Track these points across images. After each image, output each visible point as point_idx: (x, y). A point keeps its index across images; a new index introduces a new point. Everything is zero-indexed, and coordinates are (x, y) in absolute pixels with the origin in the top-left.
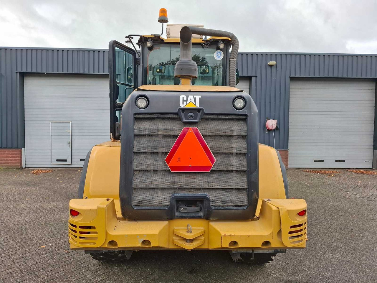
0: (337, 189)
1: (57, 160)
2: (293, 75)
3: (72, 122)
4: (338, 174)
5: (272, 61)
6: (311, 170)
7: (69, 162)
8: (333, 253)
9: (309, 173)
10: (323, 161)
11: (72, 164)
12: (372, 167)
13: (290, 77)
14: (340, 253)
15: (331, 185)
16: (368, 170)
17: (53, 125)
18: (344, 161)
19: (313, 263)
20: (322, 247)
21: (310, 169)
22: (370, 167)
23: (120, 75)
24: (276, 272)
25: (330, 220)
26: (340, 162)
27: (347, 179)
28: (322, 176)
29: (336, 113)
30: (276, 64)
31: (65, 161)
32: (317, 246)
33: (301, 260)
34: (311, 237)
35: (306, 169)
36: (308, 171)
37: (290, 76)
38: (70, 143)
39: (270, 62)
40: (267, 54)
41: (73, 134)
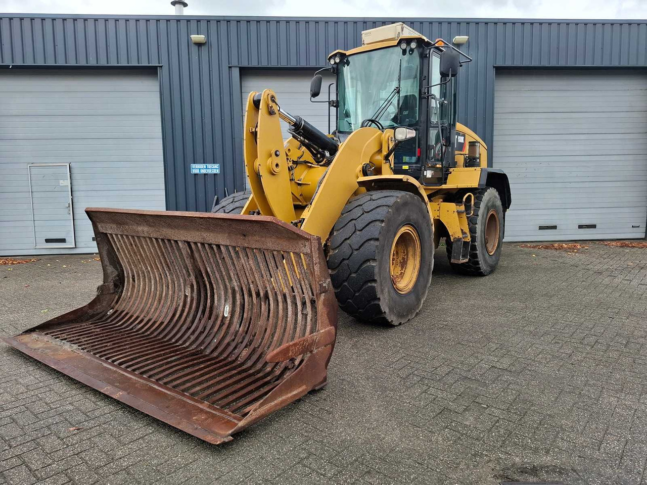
0: (591, 272)
1: (47, 241)
2: (500, 64)
3: (73, 165)
4: (587, 249)
5: (460, 36)
6: (535, 244)
7: (70, 244)
8: (618, 396)
9: (532, 249)
10: (555, 227)
11: (77, 247)
12: (644, 237)
13: (494, 67)
14: (634, 394)
15: (577, 267)
16: (639, 241)
17: (34, 171)
18: (594, 226)
19: (579, 421)
20: (589, 383)
21: (533, 244)
22: (642, 237)
23: (161, 66)
24: (495, 447)
25: (593, 327)
26: (588, 228)
27: (605, 256)
28: (556, 253)
29: (582, 137)
30: (468, 42)
31: (63, 241)
32: (579, 381)
33: (550, 415)
34: (561, 364)
35: (525, 243)
36: (530, 247)
37: (495, 65)
38: (69, 207)
39: (457, 37)
40: (449, 22)
41: (75, 188)
